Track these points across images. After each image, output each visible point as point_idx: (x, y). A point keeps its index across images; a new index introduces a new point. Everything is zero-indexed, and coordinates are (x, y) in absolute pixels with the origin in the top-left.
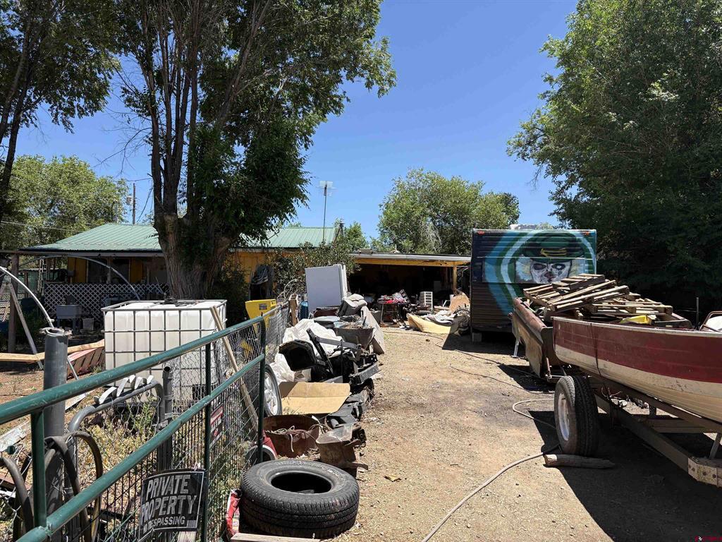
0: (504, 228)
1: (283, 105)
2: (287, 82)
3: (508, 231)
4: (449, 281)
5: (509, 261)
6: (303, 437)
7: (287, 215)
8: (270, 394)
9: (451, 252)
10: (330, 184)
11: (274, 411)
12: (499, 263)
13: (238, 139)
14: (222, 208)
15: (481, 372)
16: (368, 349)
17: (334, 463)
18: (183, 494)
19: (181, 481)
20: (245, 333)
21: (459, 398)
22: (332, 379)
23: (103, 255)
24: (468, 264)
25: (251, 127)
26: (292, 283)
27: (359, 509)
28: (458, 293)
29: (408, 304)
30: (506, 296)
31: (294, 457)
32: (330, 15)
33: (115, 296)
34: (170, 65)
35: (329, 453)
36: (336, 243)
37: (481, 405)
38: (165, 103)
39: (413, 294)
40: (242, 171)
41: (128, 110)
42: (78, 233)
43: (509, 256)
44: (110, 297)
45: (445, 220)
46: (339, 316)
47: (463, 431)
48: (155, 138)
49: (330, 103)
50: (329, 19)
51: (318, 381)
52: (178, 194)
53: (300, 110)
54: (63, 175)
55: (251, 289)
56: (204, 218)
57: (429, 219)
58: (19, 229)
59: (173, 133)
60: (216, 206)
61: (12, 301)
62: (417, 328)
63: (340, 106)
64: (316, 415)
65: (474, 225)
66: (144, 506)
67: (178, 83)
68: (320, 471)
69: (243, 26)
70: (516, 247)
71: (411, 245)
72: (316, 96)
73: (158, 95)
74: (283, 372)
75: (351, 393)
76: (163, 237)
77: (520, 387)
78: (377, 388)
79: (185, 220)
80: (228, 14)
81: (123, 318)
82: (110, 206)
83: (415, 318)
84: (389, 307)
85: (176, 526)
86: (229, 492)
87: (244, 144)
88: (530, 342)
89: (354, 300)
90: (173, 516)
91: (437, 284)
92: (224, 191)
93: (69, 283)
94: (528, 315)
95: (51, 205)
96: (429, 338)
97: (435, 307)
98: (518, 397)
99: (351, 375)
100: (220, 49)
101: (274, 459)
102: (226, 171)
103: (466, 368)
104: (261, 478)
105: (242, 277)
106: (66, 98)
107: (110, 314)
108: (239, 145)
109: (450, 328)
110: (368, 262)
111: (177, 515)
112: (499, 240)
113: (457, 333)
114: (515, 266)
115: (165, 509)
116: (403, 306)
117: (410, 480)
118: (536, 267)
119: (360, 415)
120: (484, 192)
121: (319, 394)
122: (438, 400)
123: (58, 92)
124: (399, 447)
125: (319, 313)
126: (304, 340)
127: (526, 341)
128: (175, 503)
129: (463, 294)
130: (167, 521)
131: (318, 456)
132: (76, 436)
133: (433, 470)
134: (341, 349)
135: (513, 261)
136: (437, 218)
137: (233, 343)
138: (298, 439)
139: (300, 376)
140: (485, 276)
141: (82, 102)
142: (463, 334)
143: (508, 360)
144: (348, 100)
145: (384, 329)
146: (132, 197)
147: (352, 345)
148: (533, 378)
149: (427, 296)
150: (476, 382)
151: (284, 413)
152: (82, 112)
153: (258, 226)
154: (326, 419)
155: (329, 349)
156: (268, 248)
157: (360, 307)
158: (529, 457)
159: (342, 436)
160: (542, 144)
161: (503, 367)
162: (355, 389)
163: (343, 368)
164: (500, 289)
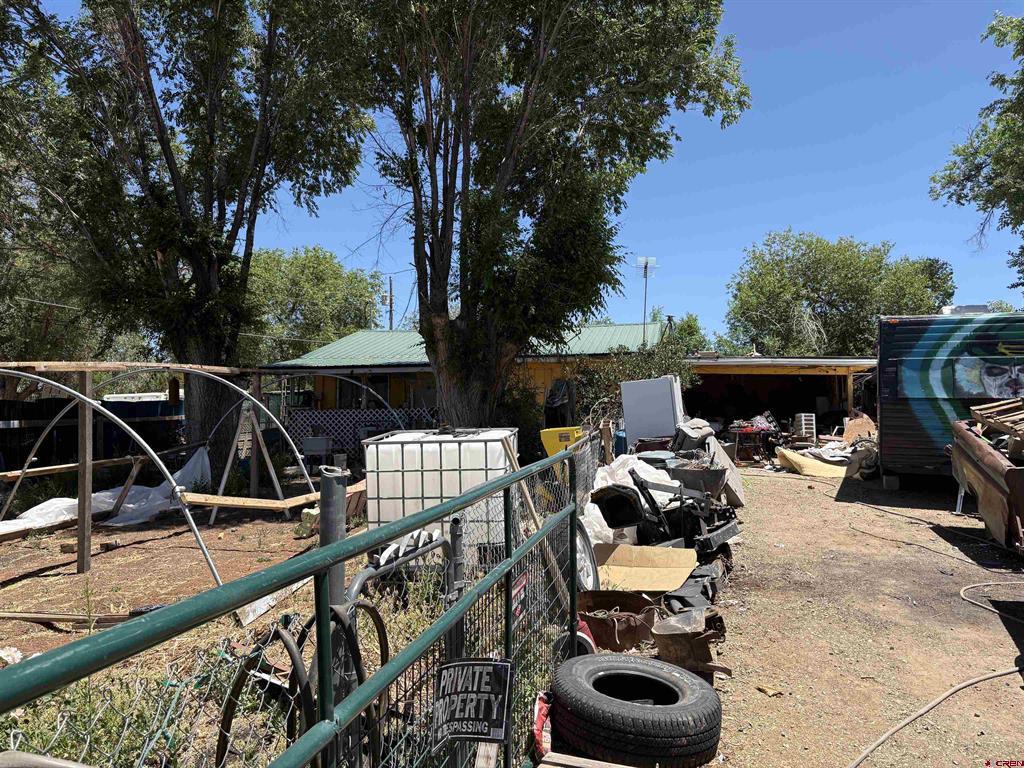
0: (928, 313)
1: (583, 155)
2: (589, 123)
3: (939, 317)
4: (841, 395)
5: (942, 364)
6: (633, 624)
7: (593, 309)
8: (583, 561)
9: (842, 352)
10: (652, 261)
11: (589, 584)
12: (925, 367)
13: (524, 208)
14: (505, 303)
15: (903, 536)
16: (719, 499)
17: (679, 662)
18: (484, 692)
19: (481, 673)
20: (545, 474)
21: (867, 577)
22: (667, 543)
23: (356, 371)
24: (871, 370)
25: (541, 189)
26: (600, 404)
27: (722, 734)
28: (857, 416)
29: (777, 434)
30: (940, 418)
31: (621, 651)
32: (649, 21)
33: (371, 425)
34: (434, 116)
35: (671, 648)
36: (662, 344)
37: (906, 587)
38: (429, 168)
39: (785, 416)
40: (532, 252)
41: (384, 181)
42: (324, 345)
43: (942, 356)
44: (366, 426)
45: (831, 304)
46: (672, 450)
47: (880, 626)
48: (417, 216)
49: (651, 145)
50: (647, 26)
51: (647, 544)
52: (449, 288)
53: (607, 160)
54: (306, 271)
55: (545, 411)
56: (482, 318)
57: (805, 303)
58: (256, 342)
59: (440, 207)
60: (497, 302)
61: (253, 432)
62: (792, 469)
63: (666, 147)
64: (648, 593)
65: (879, 309)
66: (437, 705)
67: (446, 140)
68: (661, 673)
69: (527, 53)
70: (955, 341)
71: (777, 344)
72: (631, 138)
73: (420, 158)
74: (596, 530)
75: (698, 564)
76: (431, 345)
77: (970, 561)
78: (736, 558)
79: (458, 322)
80: (508, 38)
81: (389, 453)
82: (362, 308)
83: (789, 453)
84: (746, 437)
85: (477, 733)
86: (536, 695)
87: (531, 215)
88: (985, 491)
89: (696, 427)
90: (473, 720)
91: (821, 401)
92: (508, 281)
93: (317, 409)
94: (980, 447)
95: (293, 310)
96: (813, 484)
97: (821, 437)
98: (968, 578)
99: (698, 537)
100: (496, 86)
101: (593, 652)
102: (510, 253)
103: (877, 530)
104: (580, 676)
105: (533, 396)
106: (310, 173)
107: (372, 448)
108: (524, 216)
109: (845, 468)
110: (711, 371)
111: (477, 719)
112: (925, 331)
113: (857, 476)
114: (954, 371)
115: (463, 710)
116: (769, 435)
117: (798, 697)
118: (990, 372)
119: (713, 596)
120: (893, 258)
121: (650, 563)
122: (834, 578)
123: (301, 166)
124: (775, 645)
125: (643, 446)
126: (625, 485)
127: (979, 490)
128: (474, 703)
129: (865, 416)
130: (465, 726)
131: (655, 652)
132: (359, 606)
133: (833, 683)
134: (680, 499)
135: (950, 364)
136: (817, 302)
137: (532, 487)
138: (624, 626)
139: (621, 536)
140: (902, 388)
141: (329, 176)
142: (867, 478)
143: (947, 519)
144: (678, 138)
145: (741, 470)
146: (388, 294)
147: (697, 494)
148: (993, 548)
149: (806, 421)
150: (895, 551)
151: (602, 588)
152: (329, 190)
153: (553, 327)
154: (663, 599)
155: (661, 498)
156: (567, 355)
157: (705, 438)
158: (995, 674)
159: (689, 624)
160: (991, 178)
161: (939, 530)
162: (705, 558)
163: (685, 527)
164: (929, 407)
